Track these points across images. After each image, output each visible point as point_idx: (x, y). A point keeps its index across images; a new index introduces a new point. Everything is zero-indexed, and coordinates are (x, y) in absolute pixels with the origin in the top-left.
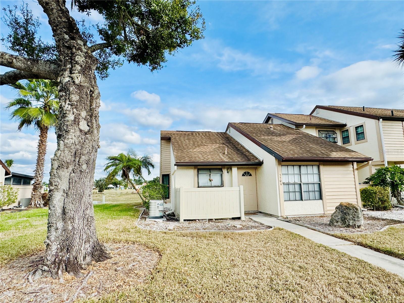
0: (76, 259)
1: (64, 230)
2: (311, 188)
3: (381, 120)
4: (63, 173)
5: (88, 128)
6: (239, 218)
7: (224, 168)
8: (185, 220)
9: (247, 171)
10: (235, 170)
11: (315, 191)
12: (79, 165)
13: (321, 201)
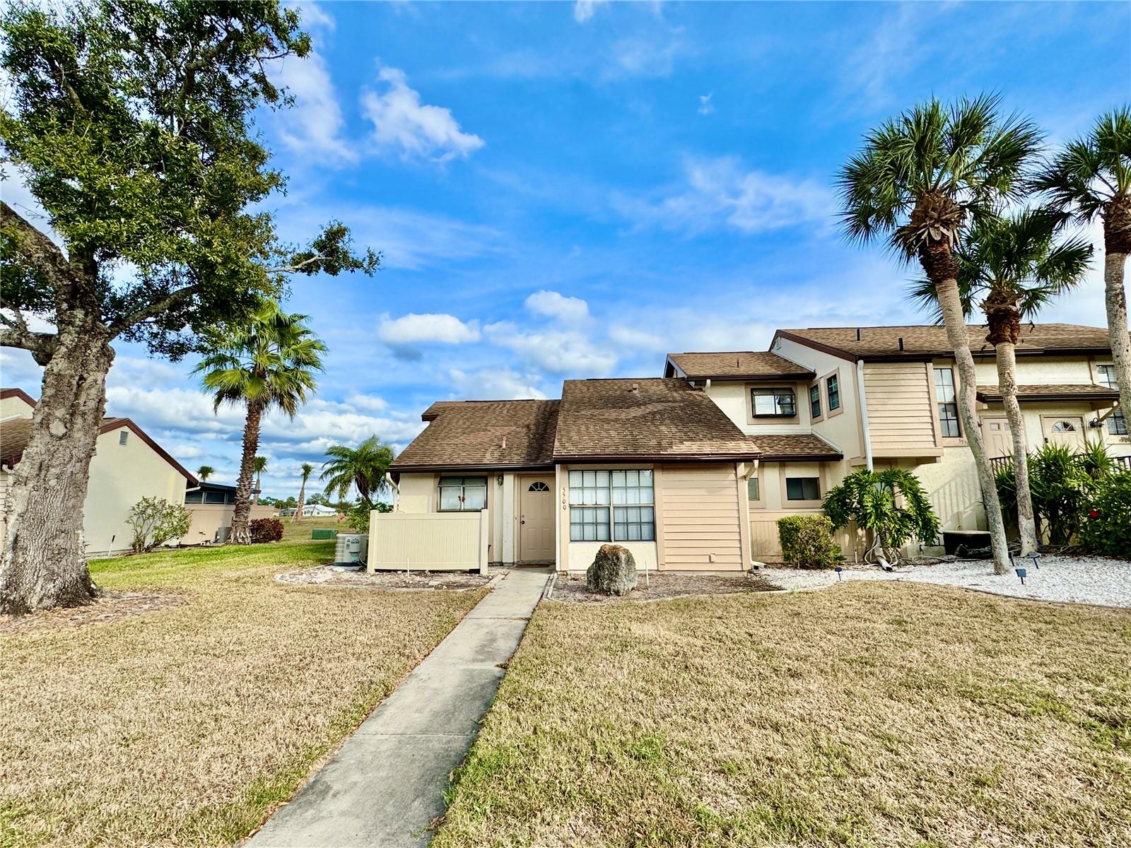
0: (23, 599)
1: (13, 563)
2: (633, 516)
3: (861, 362)
4: (20, 491)
5: (65, 430)
6: (477, 571)
7: (493, 476)
8: (377, 570)
9: (539, 480)
10: (509, 480)
11: (641, 523)
12: (45, 480)
13: (653, 543)
